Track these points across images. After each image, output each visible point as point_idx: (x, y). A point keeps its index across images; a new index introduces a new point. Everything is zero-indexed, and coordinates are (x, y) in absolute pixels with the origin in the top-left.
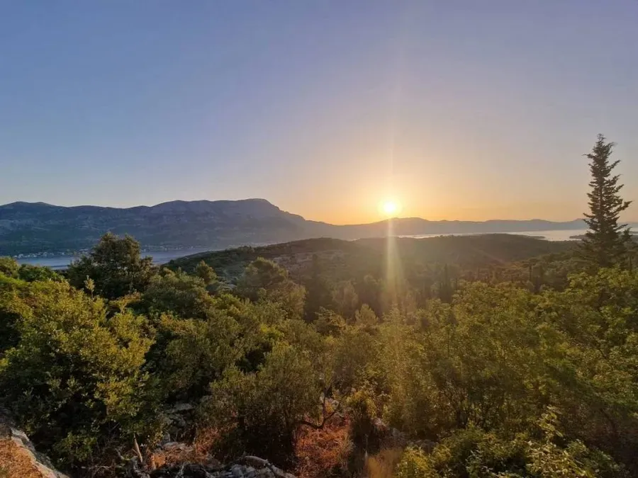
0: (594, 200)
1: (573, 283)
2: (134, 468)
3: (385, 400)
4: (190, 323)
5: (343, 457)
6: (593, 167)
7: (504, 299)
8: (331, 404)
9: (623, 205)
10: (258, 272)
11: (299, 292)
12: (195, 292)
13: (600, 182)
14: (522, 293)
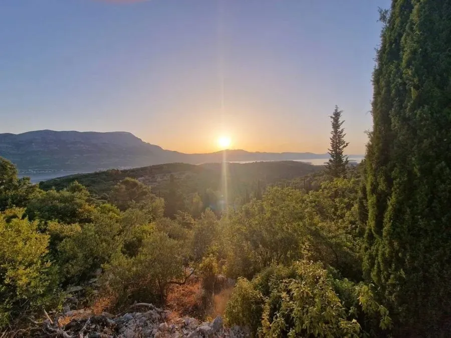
0: (333, 141)
1: (323, 187)
2: (48, 326)
3: (223, 264)
4: (76, 227)
5: (198, 299)
6: (333, 123)
7: (289, 197)
8: (189, 271)
9: (345, 144)
10: (126, 189)
11: (160, 202)
12: (76, 204)
13: (336, 132)
14: (298, 193)
